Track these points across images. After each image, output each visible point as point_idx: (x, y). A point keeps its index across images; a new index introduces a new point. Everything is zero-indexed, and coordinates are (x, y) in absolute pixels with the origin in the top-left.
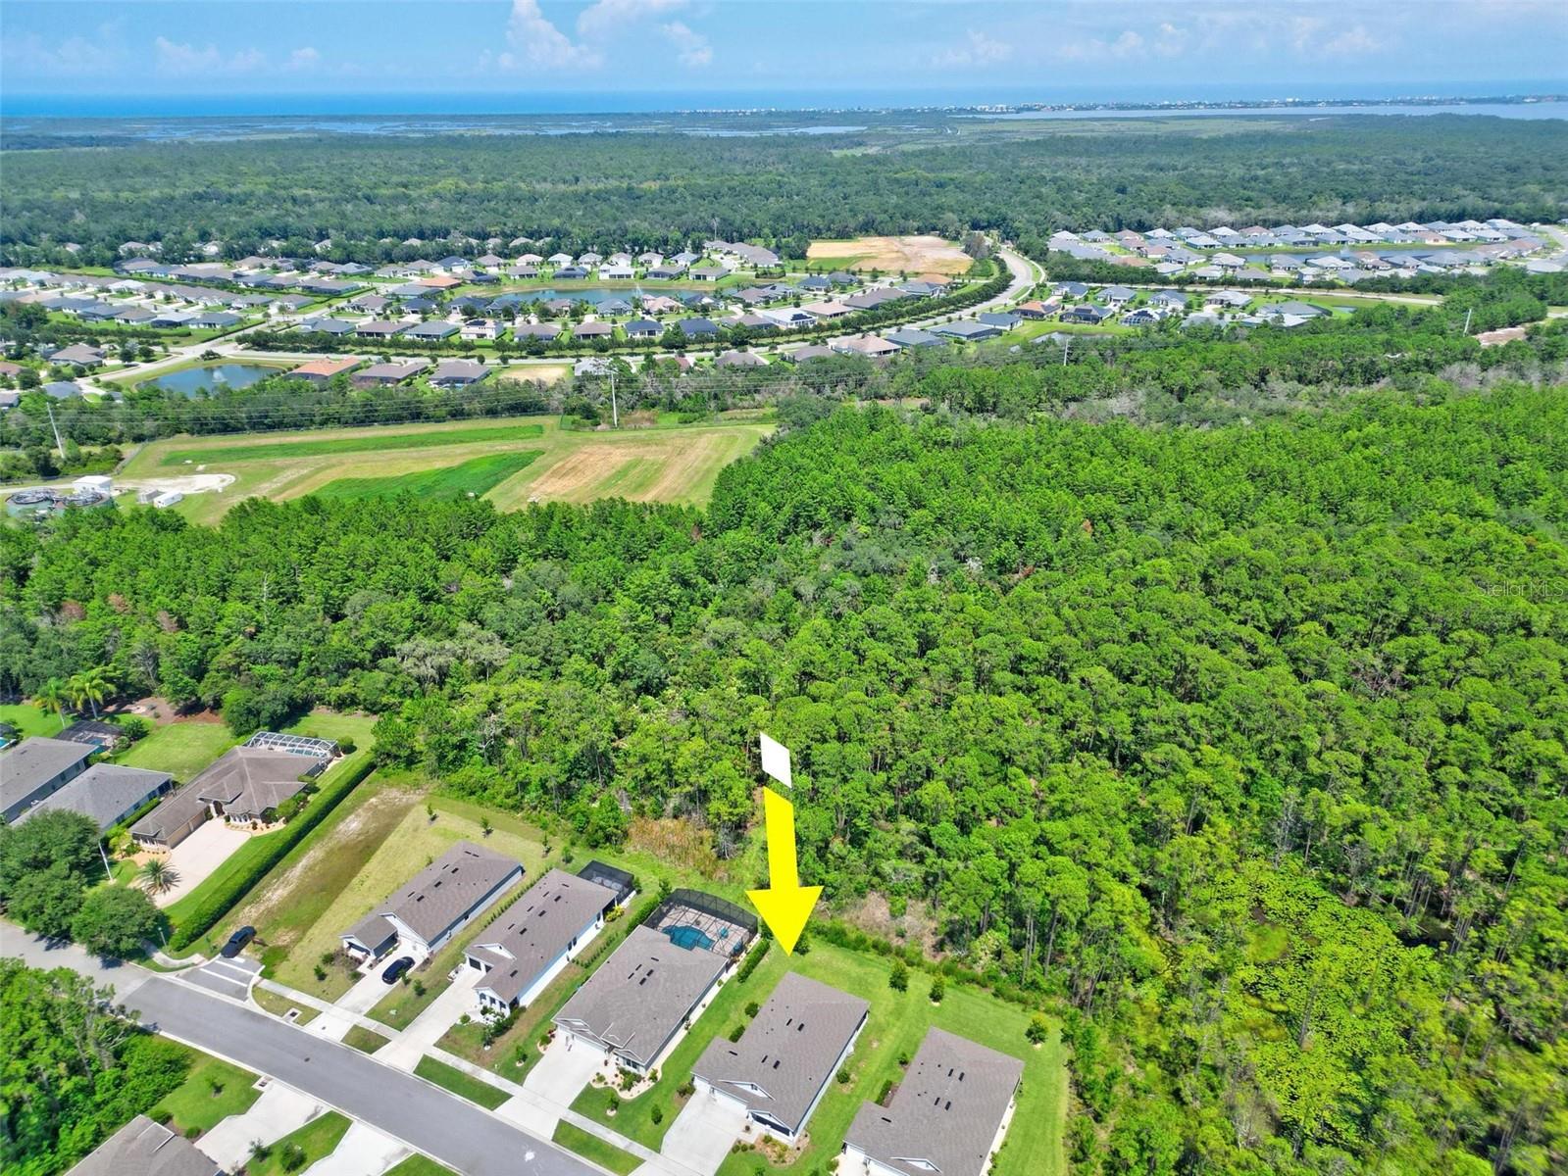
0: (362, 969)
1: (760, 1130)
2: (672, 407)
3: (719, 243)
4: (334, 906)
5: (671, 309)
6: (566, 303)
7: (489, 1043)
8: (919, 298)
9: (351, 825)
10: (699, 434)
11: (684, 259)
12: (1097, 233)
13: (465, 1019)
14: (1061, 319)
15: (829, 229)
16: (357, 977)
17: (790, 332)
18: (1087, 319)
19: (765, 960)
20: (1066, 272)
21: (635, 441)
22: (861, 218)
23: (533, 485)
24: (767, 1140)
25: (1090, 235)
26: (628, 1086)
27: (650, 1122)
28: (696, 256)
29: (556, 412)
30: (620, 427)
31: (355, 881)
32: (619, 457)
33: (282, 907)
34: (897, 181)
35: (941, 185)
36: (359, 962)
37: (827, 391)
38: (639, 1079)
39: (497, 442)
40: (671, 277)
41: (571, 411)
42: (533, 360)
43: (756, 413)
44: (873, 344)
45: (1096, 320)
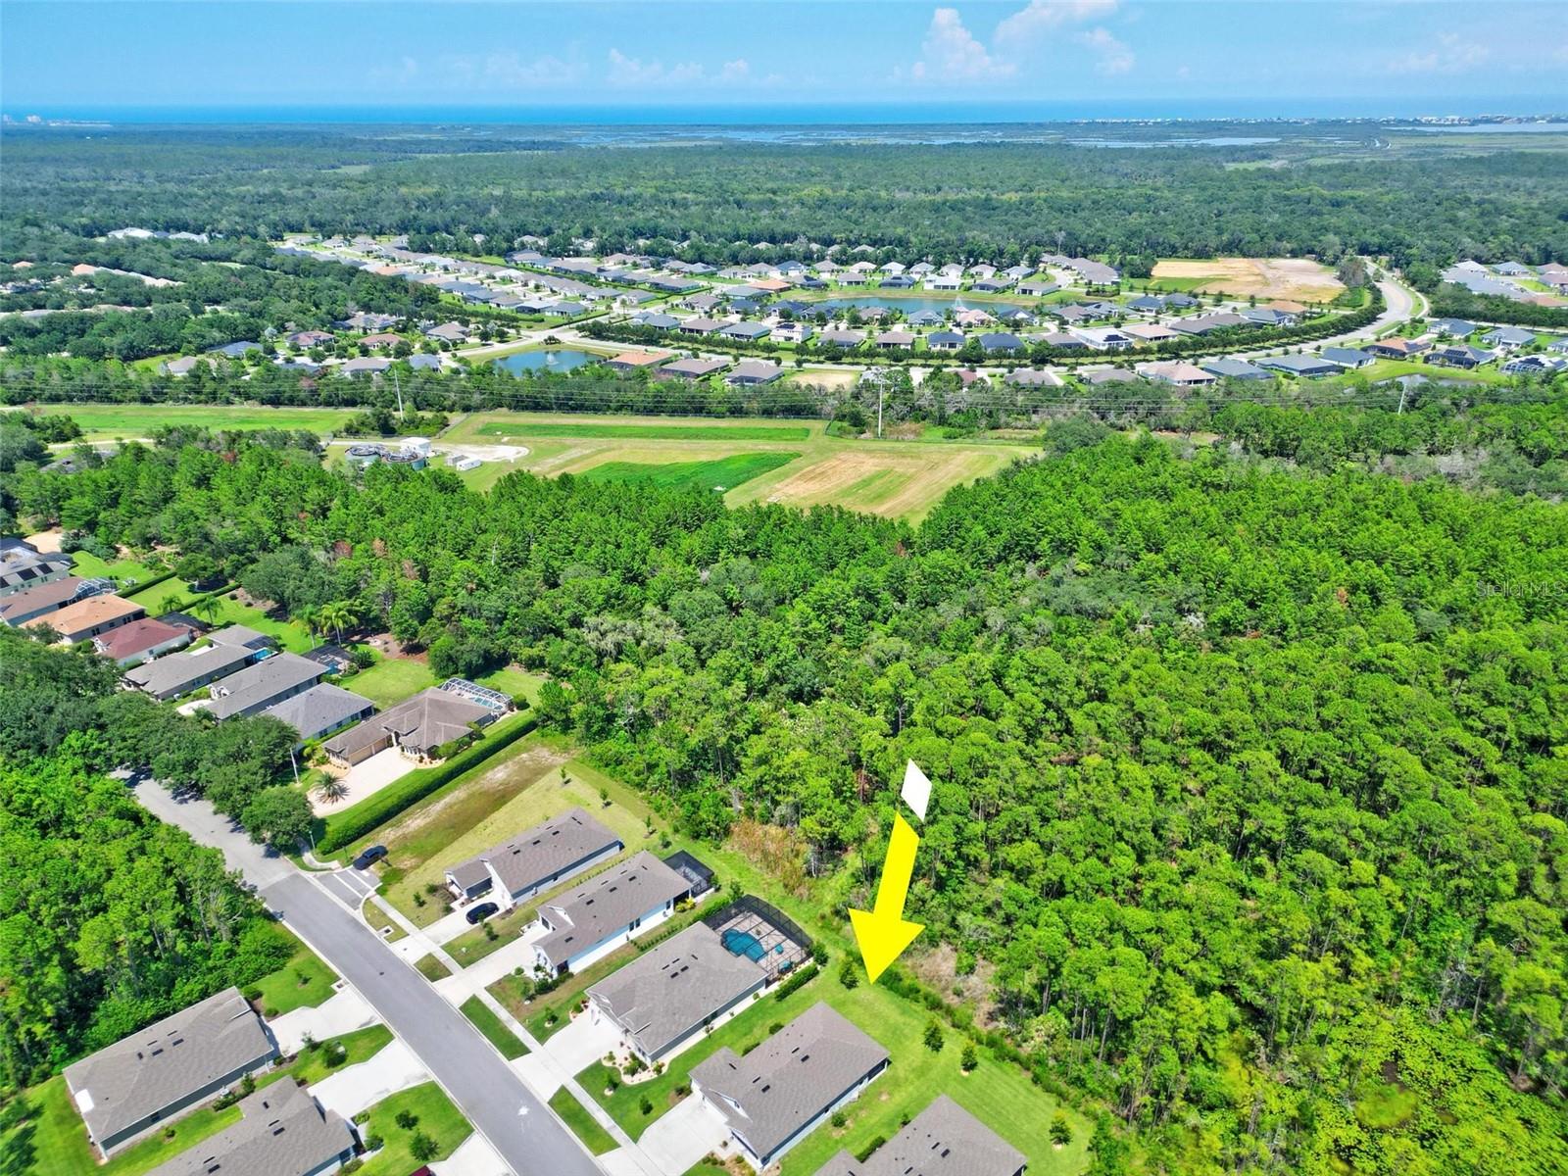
0: (455, 905)
1: (736, 1148)
2: (942, 421)
3: (1062, 259)
4: (456, 844)
5: (982, 322)
6: (878, 312)
7: (531, 998)
8: (1260, 326)
9: (497, 774)
10: (959, 450)
11: (1015, 273)
12: (1511, 266)
13: (520, 971)
14: (1427, 360)
15: (1186, 248)
16: (449, 910)
17: (1098, 353)
18: (1459, 362)
19: (810, 984)
20: (1456, 308)
21: (893, 452)
22: (1225, 238)
23: (778, 486)
24: (740, 1160)
25: (1503, 267)
26: (633, 1072)
27: (639, 1112)
28: (1029, 270)
29: (827, 417)
30: (883, 436)
31: (481, 825)
32: (870, 465)
33: (415, 836)
34: (1287, 198)
35: (1337, 204)
36: (455, 898)
37: (1112, 417)
38: (645, 1068)
39: (761, 441)
40: (996, 290)
41: (841, 417)
42: (828, 365)
43: (1029, 434)
44: (1183, 371)
45: (1470, 364)
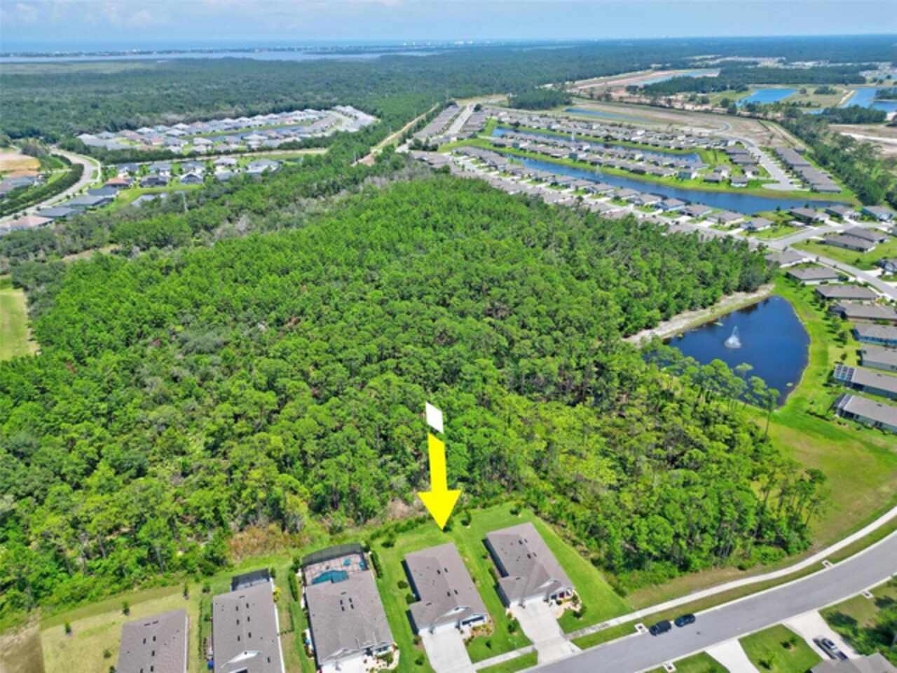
12: (106, 134)
14: (141, 186)
18: (158, 184)
24: (474, 629)
26: (390, 661)
27: (419, 667)
38: (391, 654)
44: (29, 221)
45: (164, 183)
